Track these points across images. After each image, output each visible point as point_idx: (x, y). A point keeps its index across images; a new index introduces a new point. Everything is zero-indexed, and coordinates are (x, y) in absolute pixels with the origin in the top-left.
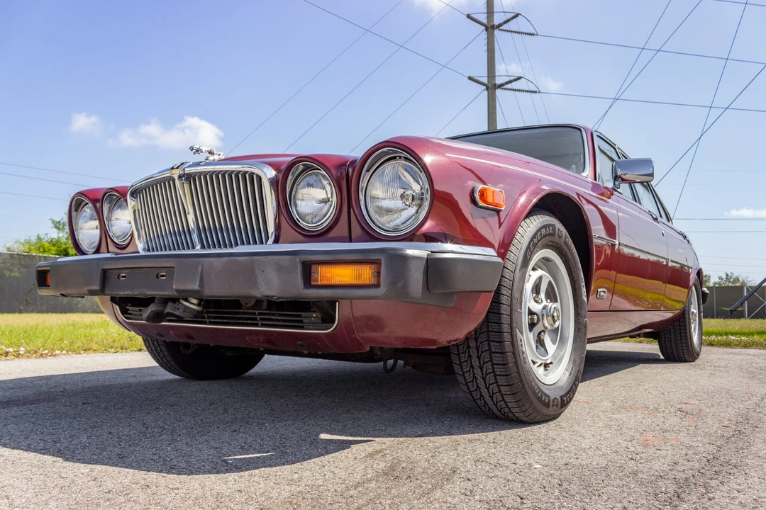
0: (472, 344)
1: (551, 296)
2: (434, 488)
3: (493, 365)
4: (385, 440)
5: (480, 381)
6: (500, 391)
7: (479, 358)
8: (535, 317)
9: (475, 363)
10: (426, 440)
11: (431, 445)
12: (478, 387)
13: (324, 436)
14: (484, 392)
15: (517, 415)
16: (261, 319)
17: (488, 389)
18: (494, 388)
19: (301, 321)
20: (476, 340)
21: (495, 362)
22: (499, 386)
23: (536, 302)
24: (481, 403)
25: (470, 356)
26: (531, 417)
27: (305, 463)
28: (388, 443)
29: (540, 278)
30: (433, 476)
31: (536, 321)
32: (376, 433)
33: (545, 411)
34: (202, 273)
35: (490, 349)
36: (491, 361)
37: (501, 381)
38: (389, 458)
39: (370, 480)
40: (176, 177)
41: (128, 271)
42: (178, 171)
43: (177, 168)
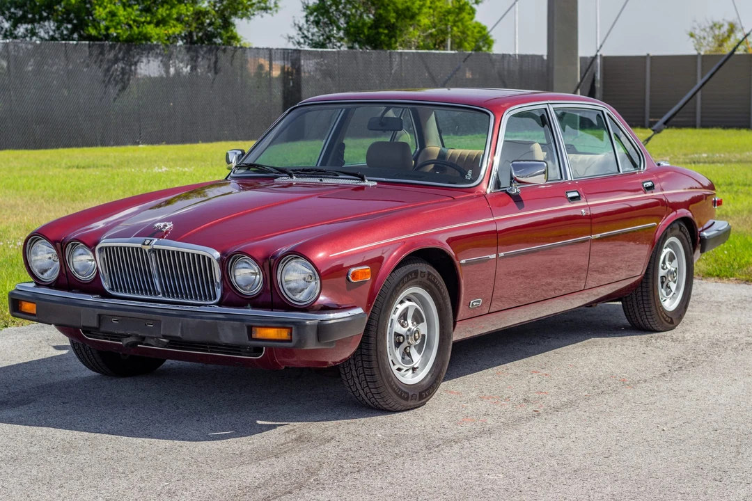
0: (352, 362)
1: (418, 319)
2: (320, 445)
3: (365, 376)
4: (295, 423)
5: (358, 385)
6: (371, 392)
7: (356, 371)
8: (402, 338)
9: (354, 374)
10: (320, 424)
11: (324, 426)
12: (357, 389)
13: (259, 422)
14: (361, 392)
15: (384, 406)
16: (210, 348)
17: (363, 390)
18: (367, 389)
19: (240, 351)
20: (354, 359)
21: (366, 374)
22: (370, 389)
23: (403, 326)
24: (360, 399)
25: (351, 370)
26: (395, 407)
27: (252, 436)
28: (297, 426)
29: (407, 309)
30: (321, 440)
31: (401, 341)
32: (290, 420)
33: (405, 403)
34: (182, 327)
35: (363, 365)
36: (364, 373)
37: (371, 385)
38: (298, 433)
39: (289, 443)
40: (147, 250)
41: (121, 318)
42: (149, 247)
43: (148, 245)
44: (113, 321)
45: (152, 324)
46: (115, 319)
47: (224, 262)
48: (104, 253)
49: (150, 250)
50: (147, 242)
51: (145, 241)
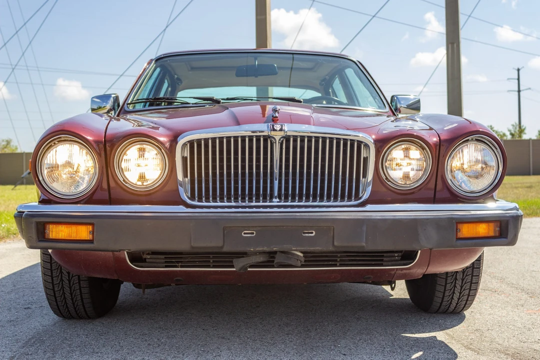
34: (366, 231)
40: (277, 138)
41: (259, 229)
42: (282, 133)
43: (281, 130)
44: (245, 233)
45: (312, 233)
46: (248, 232)
47: (380, 150)
48: (186, 150)
49: (282, 137)
50: (278, 127)
51: (273, 126)
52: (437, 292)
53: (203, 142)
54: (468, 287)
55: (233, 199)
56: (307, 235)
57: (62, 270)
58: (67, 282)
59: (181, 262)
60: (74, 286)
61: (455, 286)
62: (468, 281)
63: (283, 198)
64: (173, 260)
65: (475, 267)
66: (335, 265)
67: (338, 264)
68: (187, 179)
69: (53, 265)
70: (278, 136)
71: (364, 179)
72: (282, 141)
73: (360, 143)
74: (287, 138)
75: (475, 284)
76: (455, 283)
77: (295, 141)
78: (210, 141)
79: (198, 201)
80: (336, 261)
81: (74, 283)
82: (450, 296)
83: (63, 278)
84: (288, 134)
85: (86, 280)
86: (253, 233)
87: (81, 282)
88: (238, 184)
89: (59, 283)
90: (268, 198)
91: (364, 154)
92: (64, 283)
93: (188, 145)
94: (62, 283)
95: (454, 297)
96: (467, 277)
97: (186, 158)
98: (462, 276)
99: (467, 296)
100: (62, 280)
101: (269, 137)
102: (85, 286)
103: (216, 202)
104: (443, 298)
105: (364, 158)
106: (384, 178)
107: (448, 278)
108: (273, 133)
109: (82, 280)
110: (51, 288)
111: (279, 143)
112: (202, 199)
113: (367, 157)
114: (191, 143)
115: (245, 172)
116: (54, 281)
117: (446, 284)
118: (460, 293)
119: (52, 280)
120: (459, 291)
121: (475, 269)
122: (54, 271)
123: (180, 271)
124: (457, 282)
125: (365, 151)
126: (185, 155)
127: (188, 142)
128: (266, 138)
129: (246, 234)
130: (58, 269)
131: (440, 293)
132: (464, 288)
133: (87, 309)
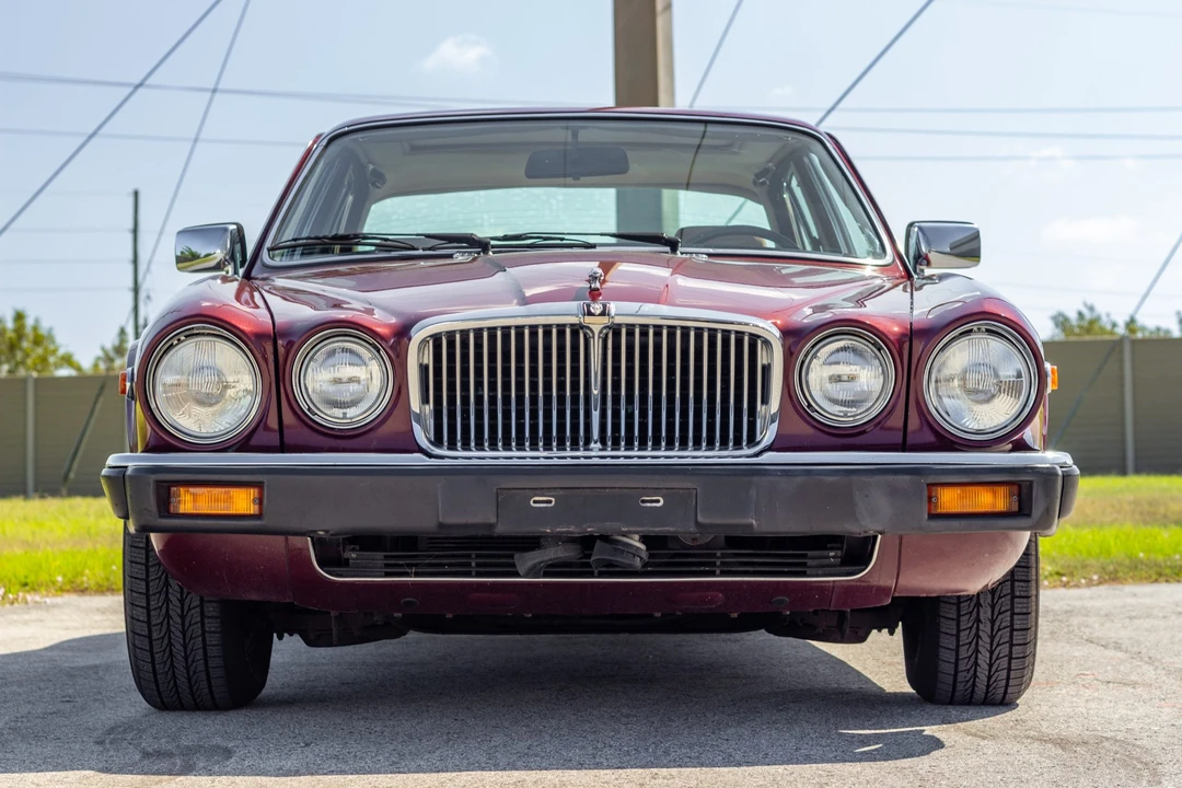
3: (1012, 616)
5: (984, 642)
6: (1009, 654)
7: (993, 606)
14: (984, 657)
16: (723, 565)
17: (993, 651)
18: (1003, 650)
21: (1016, 611)
22: (1012, 646)
25: (979, 605)
34: (757, 499)
35: (1013, 592)
36: (1013, 608)
37: (1018, 638)
40: (596, 331)
41: (561, 492)
42: (605, 320)
43: (603, 314)
44: (535, 502)
45: (658, 501)
46: (541, 499)
47: (793, 349)
48: (426, 352)
49: (605, 328)
50: (597, 308)
51: (588, 306)
52: (943, 650)
53: (458, 336)
54: (1007, 639)
55: (514, 444)
56: (649, 505)
57: (170, 596)
58: (179, 620)
59: (416, 565)
60: (191, 628)
61: (978, 636)
62: (1004, 625)
63: (610, 443)
64: (401, 562)
65: (1018, 594)
66: (712, 574)
67: (718, 572)
68: (427, 407)
69: (151, 584)
70: (597, 325)
71: (764, 407)
72: (607, 335)
73: (754, 338)
74: (616, 330)
75: (1021, 633)
76: (978, 629)
77: (630, 334)
78: (472, 335)
79: (449, 449)
80: (714, 564)
81: (193, 622)
82: (970, 657)
83: (171, 612)
84: (618, 320)
85: (216, 618)
86: (550, 502)
87: (206, 621)
88: (524, 418)
89: (162, 623)
90: (581, 443)
91: (762, 359)
92: (171, 622)
93: (431, 343)
94: (168, 623)
95: (979, 661)
96: (1000, 617)
97: (427, 367)
98: (989, 613)
99: (1006, 659)
100: (168, 616)
101: (582, 327)
102: (212, 629)
103: (483, 450)
104: (956, 664)
105: (764, 367)
106: (805, 404)
107: (962, 619)
108: (588, 319)
109: (209, 617)
110: (145, 633)
111: (599, 337)
112: (456, 444)
113: (769, 365)
114: (436, 338)
115: (537, 396)
116: (153, 618)
117: (959, 631)
118: (991, 653)
119: (149, 615)
120: (988, 646)
121: (1016, 600)
122: (152, 598)
123: (414, 583)
124: (981, 626)
125: (764, 353)
126: (426, 362)
127: (431, 336)
128: (576, 329)
129: (538, 502)
130: (160, 592)
131: (948, 651)
132: (996, 640)
133: (213, 681)
